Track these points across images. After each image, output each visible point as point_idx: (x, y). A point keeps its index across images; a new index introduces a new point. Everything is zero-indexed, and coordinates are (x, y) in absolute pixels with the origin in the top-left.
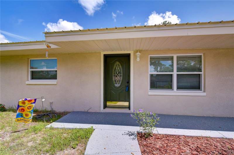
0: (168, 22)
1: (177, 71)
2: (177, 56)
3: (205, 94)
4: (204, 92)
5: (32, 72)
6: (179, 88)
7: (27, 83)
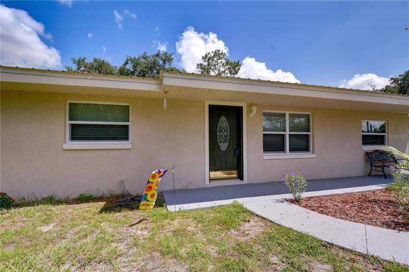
0: (221, 52)
1: (290, 131)
2: (289, 114)
3: (314, 156)
4: (313, 153)
5: (73, 126)
6: (291, 150)
7: (65, 147)
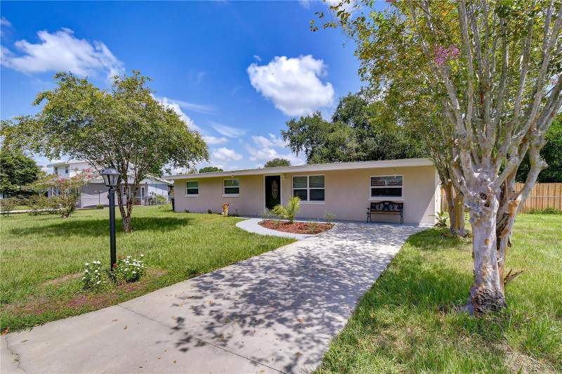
1: (310, 187)
2: (310, 176)
3: (325, 204)
5: (225, 189)
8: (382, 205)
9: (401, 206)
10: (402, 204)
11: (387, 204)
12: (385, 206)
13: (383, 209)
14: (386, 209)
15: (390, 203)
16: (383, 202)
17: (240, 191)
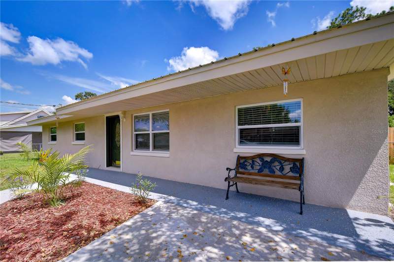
1: (153, 130)
2: (153, 114)
8: (258, 160)
9: (298, 165)
10: (302, 161)
11: (268, 159)
12: (265, 164)
13: (260, 171)
14: (266, 171)
15: (275, 157)
16: (261, 156)
17: (86, 138)
